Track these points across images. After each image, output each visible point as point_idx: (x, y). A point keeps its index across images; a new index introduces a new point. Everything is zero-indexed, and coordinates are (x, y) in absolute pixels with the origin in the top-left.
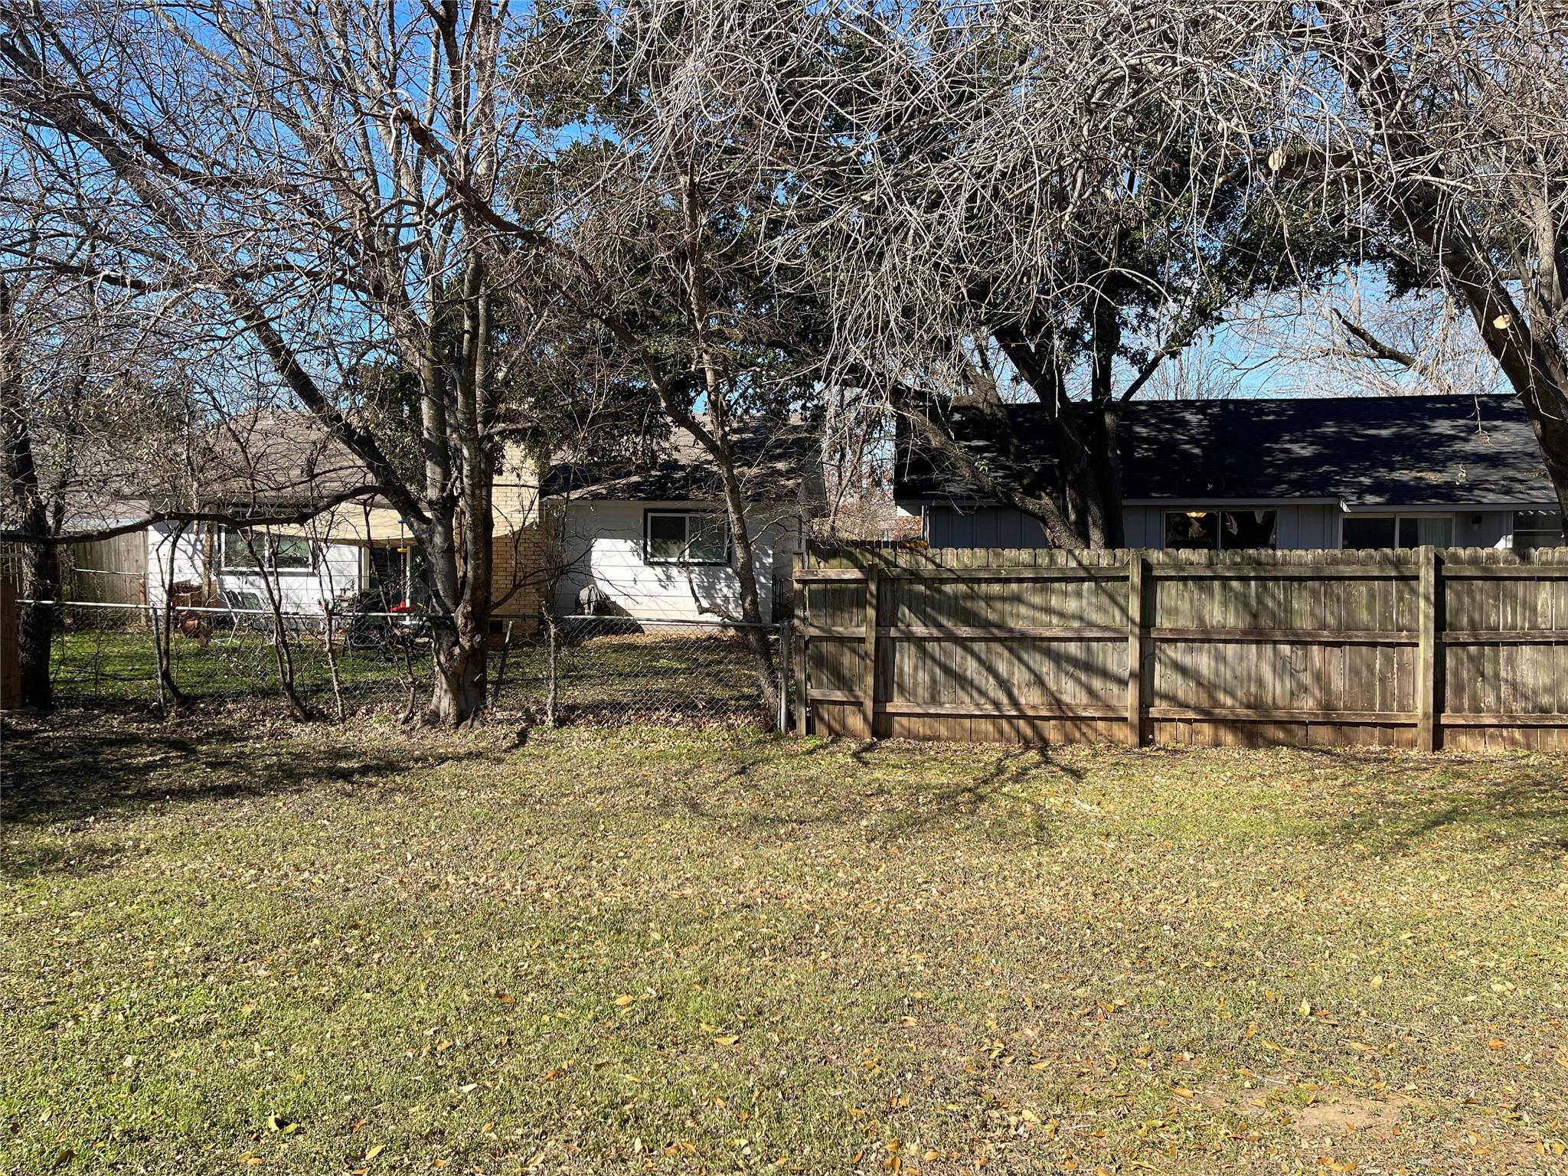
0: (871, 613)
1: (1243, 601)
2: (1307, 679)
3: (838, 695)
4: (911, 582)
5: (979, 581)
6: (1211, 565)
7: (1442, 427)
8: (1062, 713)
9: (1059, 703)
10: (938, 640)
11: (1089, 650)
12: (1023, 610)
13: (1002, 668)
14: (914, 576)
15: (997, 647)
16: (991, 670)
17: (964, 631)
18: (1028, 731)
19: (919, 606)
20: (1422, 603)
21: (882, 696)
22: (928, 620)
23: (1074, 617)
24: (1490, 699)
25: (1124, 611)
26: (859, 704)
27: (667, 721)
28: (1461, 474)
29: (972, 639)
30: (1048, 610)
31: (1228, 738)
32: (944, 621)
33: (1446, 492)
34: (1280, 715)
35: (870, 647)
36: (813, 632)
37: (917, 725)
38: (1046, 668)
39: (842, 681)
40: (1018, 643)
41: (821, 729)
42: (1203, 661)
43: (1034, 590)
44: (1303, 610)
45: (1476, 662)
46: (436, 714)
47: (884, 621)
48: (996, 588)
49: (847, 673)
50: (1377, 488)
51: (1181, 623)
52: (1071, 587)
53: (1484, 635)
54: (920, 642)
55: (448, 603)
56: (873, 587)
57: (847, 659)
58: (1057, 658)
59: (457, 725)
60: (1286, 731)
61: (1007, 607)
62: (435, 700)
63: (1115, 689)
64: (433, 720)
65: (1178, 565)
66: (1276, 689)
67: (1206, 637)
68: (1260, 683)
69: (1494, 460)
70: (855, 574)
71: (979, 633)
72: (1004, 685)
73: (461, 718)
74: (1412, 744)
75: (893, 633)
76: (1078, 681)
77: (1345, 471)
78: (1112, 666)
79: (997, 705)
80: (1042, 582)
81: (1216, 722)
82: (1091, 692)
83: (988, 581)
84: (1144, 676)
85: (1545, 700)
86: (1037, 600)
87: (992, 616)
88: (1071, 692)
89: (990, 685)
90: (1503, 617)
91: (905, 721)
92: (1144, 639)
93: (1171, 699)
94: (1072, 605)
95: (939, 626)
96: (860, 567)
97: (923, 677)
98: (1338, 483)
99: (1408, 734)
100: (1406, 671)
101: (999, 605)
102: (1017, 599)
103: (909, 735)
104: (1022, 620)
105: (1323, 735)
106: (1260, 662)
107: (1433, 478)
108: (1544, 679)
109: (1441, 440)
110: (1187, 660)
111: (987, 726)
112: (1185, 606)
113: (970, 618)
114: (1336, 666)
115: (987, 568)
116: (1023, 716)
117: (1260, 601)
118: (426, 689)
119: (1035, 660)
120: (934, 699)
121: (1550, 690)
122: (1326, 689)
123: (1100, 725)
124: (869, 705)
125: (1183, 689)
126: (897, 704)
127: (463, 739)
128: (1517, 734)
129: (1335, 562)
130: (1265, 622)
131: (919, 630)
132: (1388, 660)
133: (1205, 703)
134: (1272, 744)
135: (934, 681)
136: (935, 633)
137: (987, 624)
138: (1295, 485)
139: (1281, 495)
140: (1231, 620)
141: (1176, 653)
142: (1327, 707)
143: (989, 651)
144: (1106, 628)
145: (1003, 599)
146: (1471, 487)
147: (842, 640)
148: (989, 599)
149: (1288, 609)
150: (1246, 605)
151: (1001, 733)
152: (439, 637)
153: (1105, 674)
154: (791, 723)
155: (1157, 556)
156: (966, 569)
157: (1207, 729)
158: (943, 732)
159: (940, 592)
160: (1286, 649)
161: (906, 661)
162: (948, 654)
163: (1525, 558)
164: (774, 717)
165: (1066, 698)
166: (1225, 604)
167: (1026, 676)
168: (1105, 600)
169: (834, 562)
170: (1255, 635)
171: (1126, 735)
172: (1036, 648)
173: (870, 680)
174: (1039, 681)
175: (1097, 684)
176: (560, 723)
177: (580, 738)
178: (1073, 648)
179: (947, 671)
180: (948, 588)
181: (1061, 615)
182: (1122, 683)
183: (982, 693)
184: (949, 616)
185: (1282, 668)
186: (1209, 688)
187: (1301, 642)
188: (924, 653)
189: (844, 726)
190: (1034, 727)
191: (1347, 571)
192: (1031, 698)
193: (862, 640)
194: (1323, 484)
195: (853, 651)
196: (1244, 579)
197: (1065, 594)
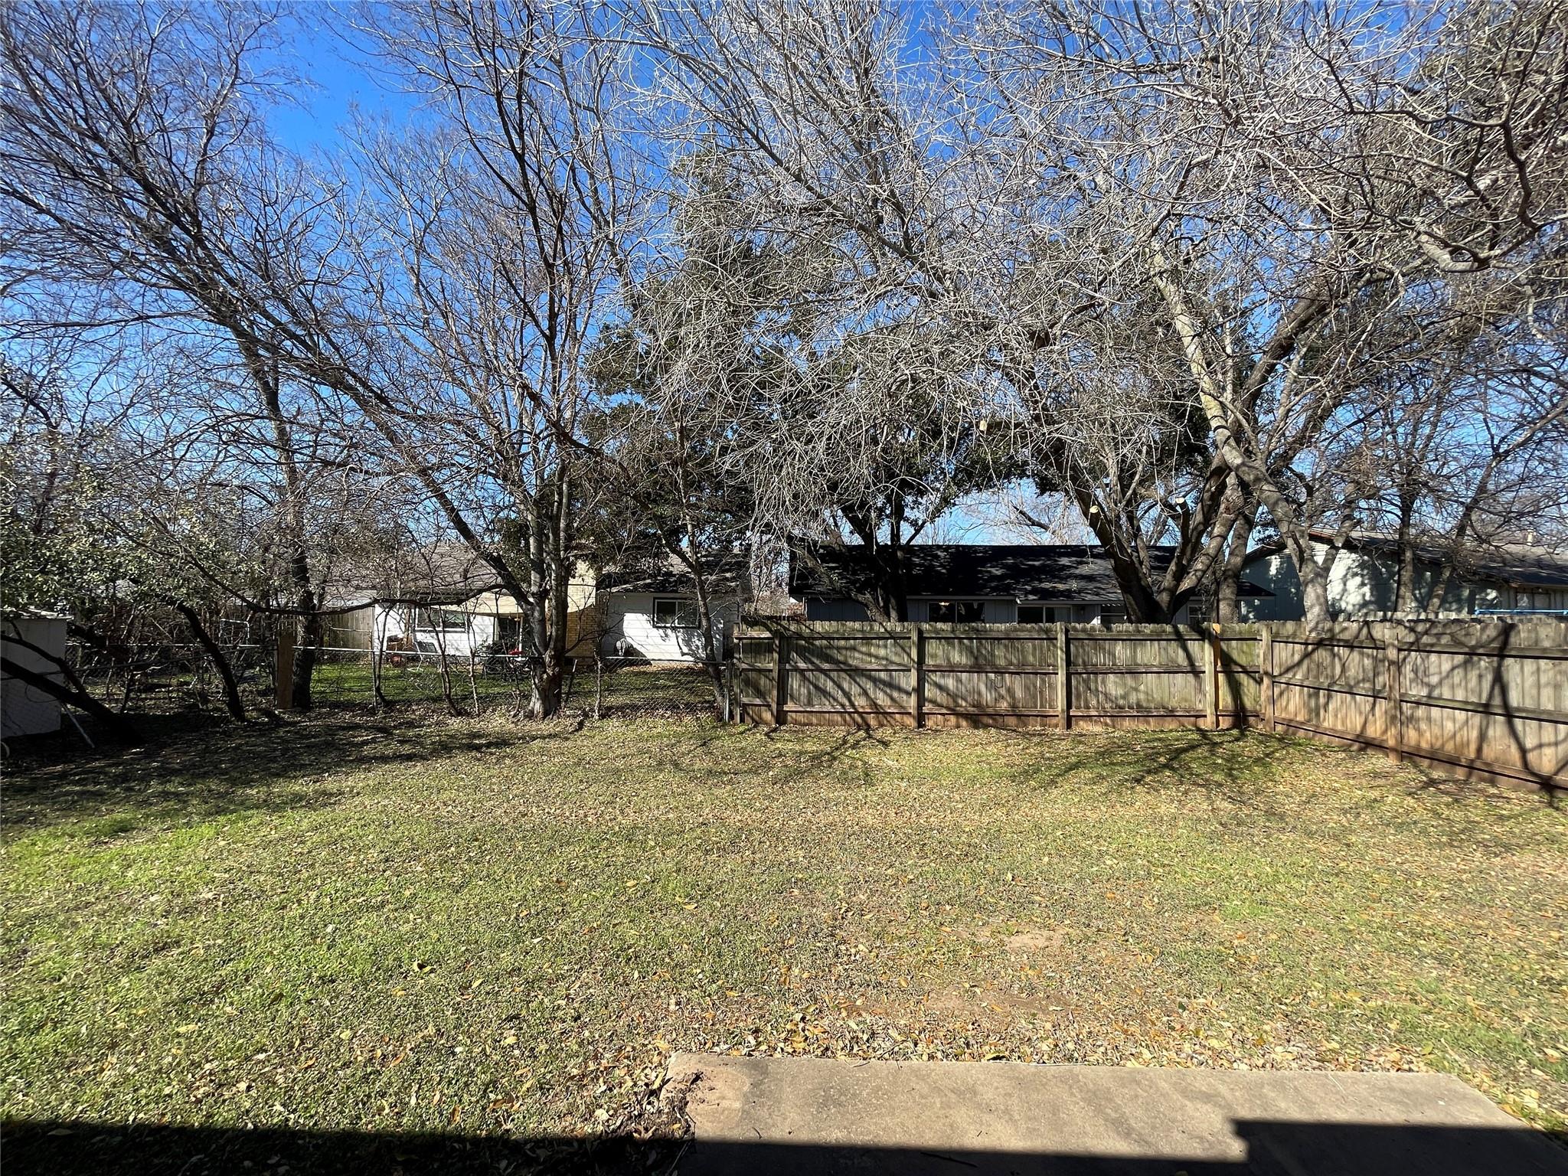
0: (776, 656)
1: (970, 650)
2: (1003, 691)
3: (758, 701)
4: (797, 639)
5: (833, 639)
6: (953, 631)
7: (1065, 561)
8: (877, 710)
9: (876, 704)
10: (812, 670)
11: (891, 676)
12: (857, 655)
13: (846, 686)
14: (799, 636)
15: (843, 675)
16: (840, 687)
17: (826, 666)
18: (859, 720)
19: (802, 653)
20: (1059, 652)
21: (781, 701)
22: (806, 660)
23: (883, 658)
24: (1094, 702)
25: (909, 655)
26: (769, 706)
27: (662, 716)
28: (1074, 585)
29: (830, 670)
30: (870, 655)
31: (964, 723)
32: (817, 662)
33: (1067, 594)
34: (990, 711)
35: (775, 674)
36: (744, 666)
37: (801, 718)
38: (869, 686)
39: (760, 693)
40: (855, 672)
41: (748, 719)
42: (950, 682)
43: (863, 644)
44: (1001, 655)
45: (1086, 682)
46: (532, 711)
47: (783, 660)
48: (842, 643)
49: (762, 689)
50: (1034, 591)
51: (938, 662)
52: (881, 642)
53: (1090, 669)
54: (802, 672)
55: (541, 650)
56: (777, 642)
57: (763, 681)
58: (875, 681)
59: (544, 718)
60: (994, 719)
61: (848, 653)
62: (532, 704)
63: (905, 697)
64: (530, 715)
65: (937, 631)
66: (988, 697)
67: (952, 669)
68: (979, 693)
69: (1090, 578)
70: (767, 634)
71: (833, 667)
72: (847, 695)
73: (546, 714)
74: (1056, 726)
75: (788, 666)
76: (885, 692)
77: (1018, 582)
78: (903, 685)
79: (843, 706)
80: (867, 640)
81: (958, 715)
82: (892, 699)
83: (838, 639)
84: (919, 690)
85: (1121, 702)
86: (864, 649)
87: (841, 658)
88: (882, 699)
89: (839, 695)
90: (1100, 659)
91: (794, 715)
92: (919, 670)
93: (933, 702)
94: (882, 652)
95: (812, 663)
96: (770, 631)
97: (803, 691)
98: (1014, 589)
99: (1054, 721)
100: (1052, 687)
101: (844, 652)
102: (854, 649)
103: (796, 722)
104: (856, 660)
105: (1012, 721)
106: (979, 683)
107: (1061, 587)
108: (1120, 692)
109: (1064, 567)
110: (942, 682)
111: (838, 718)
112: (940, 653)
113: (828, 659)
114: (1017, 685)
115: (837, 632)
116: (857, 712)
117: (978, 650)
118: (527, 697)
119: (863, 681)
120: (810, 703)
121: (1124, 697)
122: (1013, 697)
123: (897, 716)
124: (774, 706)
125: (941, 698)
126: (790, 706)
127: (547, 727)
128: (1108, 720)
129: (1016, 630)
130: (982, 661)
131: (802, 665)
132: (1043, 681)
133: (952, 705)
134: (986, 726)
135: (809, 693)
136: (810, 667)
137: (838, 662)
138: (994, 589)
139: (987, 594)
140: (964, 661)
141: (936, 678)
142: (1014, 706)
143: (839, 677)
144: (900, 665)
145: (846, 649)
146: (1079, 592)
147: (760, 671)
148: (838, 649)
149: (993, 655)
150: (972, 652)
151: (845, 721)
152: (535, 668)
153: (900, 689)
154: (732, 716)
155: (925, 626)
156: (827, 632)
157: (953, 719)
158: (814, 721)
159: (813, 644)
160: (992, 676)
161: (794, 683)
162: (818, 679)
163: (1109, 629)
164: (722, 713)
165: (879, 702)
166: (961, 652)
167: (859, 690)
168: (899, 649)
169: (756, 628)
170: (977, 668)
171: (911, 722)
172: (863, 675)
173: (775, 693)
174: (865, 693)
175: (895, 694)
176: (602, 717)
177: (614, 726)
178: (883, 675)
179: (816, 687)
180: (817, 643)
181: (877, 657)
182: (908, 694)
183: (835, 700)
184: (818, 657)
185: (992, 686)
186: (954, 697)
187: (1000, 672)
188: (804, 678)
189: (761, 718)
190: (862, 718)
191: (1022, 635)
192: (861, 702)
193: (771, 671)
194: (1007, 589)
195: (767, 677)
196: (970, 639)
197: (879, 646)
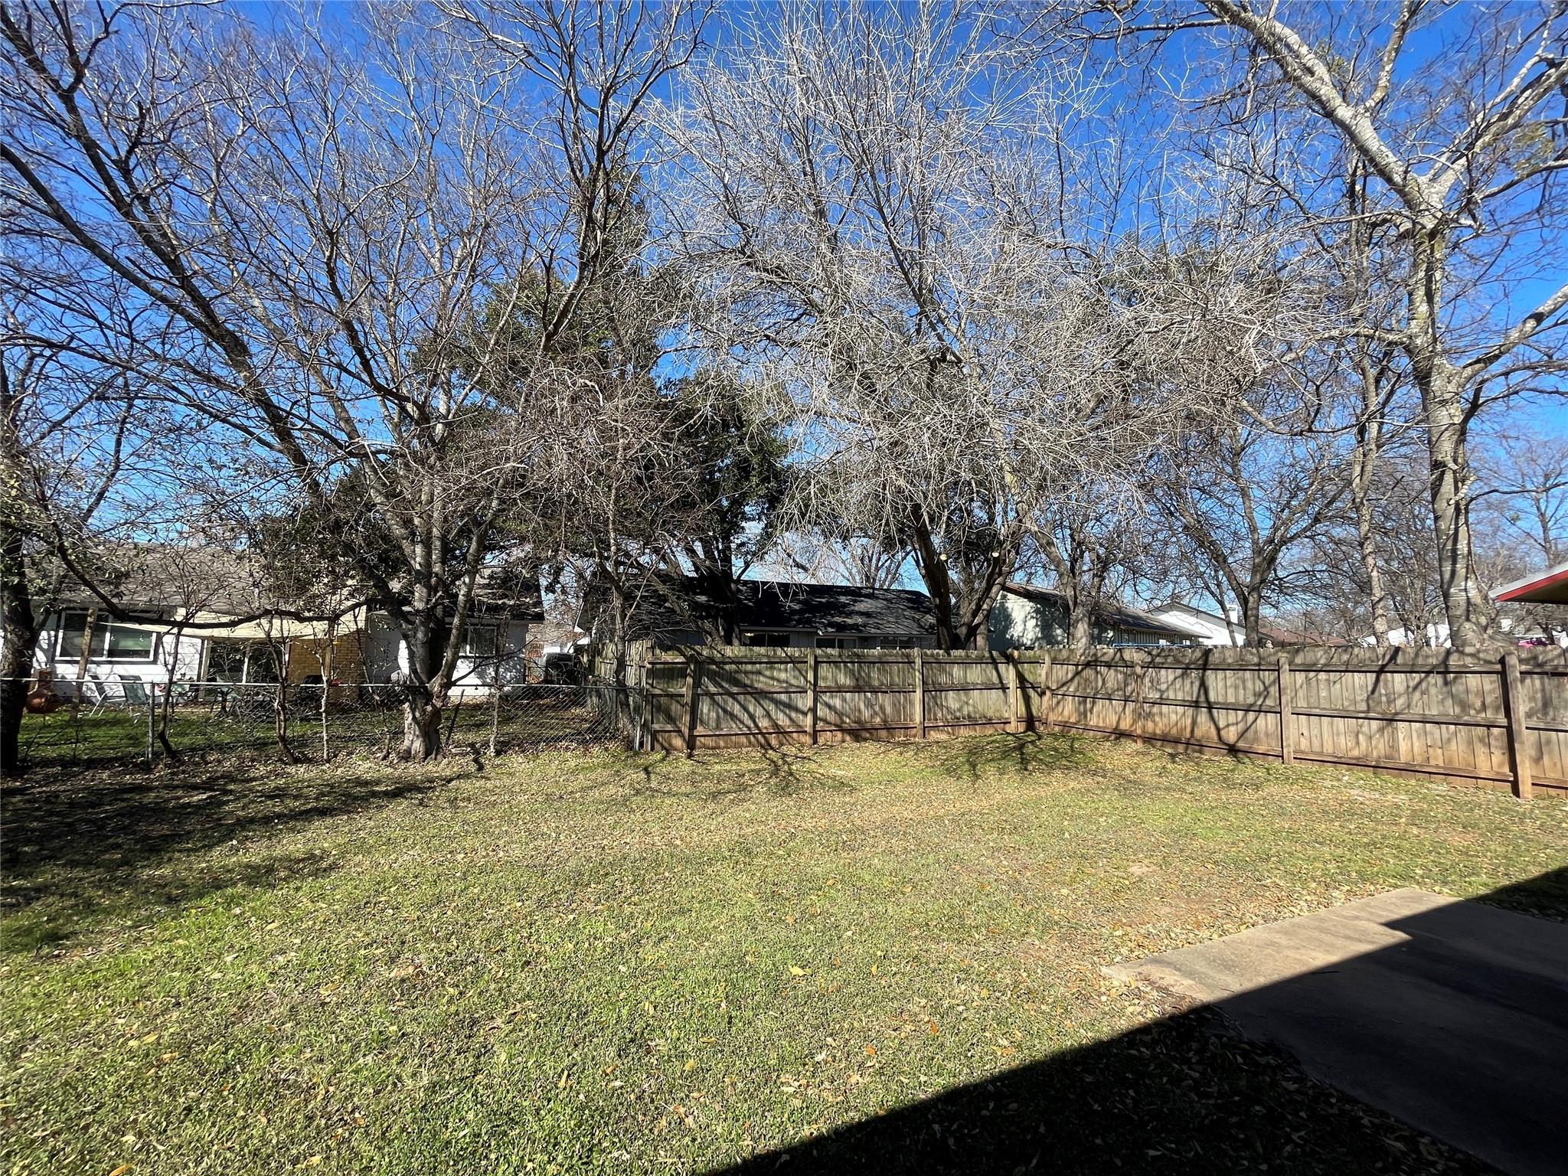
0: (689, 680)
1: (852, 672)
2: (877, 708)
3: (669, 727)
4: (709, 664)
5: (742, 663)
6: (840, 656)
8: (779, 731)
9: (777, 725)
10: (721, 694)
11: (790, 698)
12: (762, 678)
13: (751, 709)
14: (711, 660)
15: (749, 697)
16: (746, 709)
17: (735, 690)
18: (762, 741)
19: (713, 677)
20: (917, 674)
21: (692, 727)
22: (717, 684)
23: (784, 682)
24: (940, 715)
25: (805, 678)
26: (679, 731)
28: (860, 620)
29: (737, 694)
30: (773, 678)
31: (848, 738)
32: (726, 686)
33: (855, 627)
34: (868, 726)
35: (688, 699)
36: (657, 692)
37: (710, 742)
38: (771, 707)
39: (671, 719)
40: (761, 695)
41: (657, 746)
42: (837, 702)
43: (767, 668)
44: (875, 677)
45: (934, 698)
46: (408, 751)
47: (697, 684)
48: (749, 667)
49: (673, 714)
50: (831, 624)
51: (828, 684)
52: (783, 666)
53: (937, 688)
54: (711, 696)
55: (424, 679)
56: (692, 667)
57: (675, 708)
58: (777, 703)
59: (425, 758)
60: (871, 734)
61: (754, 677)
62: (407, 743)
63: (801, 716)
64: (407, 756)
65: (828, 656)
66: (866, 714)
67: (839, 690)
68: (860, 711)
70: (681, 659)
71: (741, 690)
72: (752, 717)
73: (427, 754)
74: (915, 736)
75: (699, 691)
76: (785, 713)
77: (815, 617)
78: (800, 705)
79: (749, 728)
80: (771, 663)
81: (843, 730)
82: (791, 719)
83: (746, 663)
84: (814, 710)
85: (958, 714)
86: (768, 673)
87: (748, 682)
88: (782, 720)
89: (745, 718)
90: (943, 679)
91: (702, 739)
92: (814, 691)
93: (825, 721)
94: (783, 676)
95: (722, 687)
96: (684, 656)
97: (713, 715)
98: (815, 622)
99: (914, 731)
100: (912, 704)
101: (750, 676)
102: (759, 673)
103: (705, 746)
104: (761, 683)
105: (883, 734)
106: (858, 701)
107: (849, 621)
108: (957, 706)
110: (831, 702)
111: (744, 740)
112: (830, 676)
113: (736, 683)
114: (886, 701)
115: (746, 656)
116: (761, 733)
117: (859, 673)
118: (398, 734)
119: (766, 703)
120: (718, 727)
121: (960, 710)
122: (884, 713)
123: (795, 735)
124: (686, 731)
125: (831, 717)
126: (700, 730)
128: (950, 729)
129: (886, 655)
130: (861, 683)
131: (713, 689)
132: (905, 698)
133: (838, 722)
134: (865, 740)
135: (718, 716)
136: (721, 691)
137: (745, 686)
138: (799, 622)
140: (848, 682)
141: (826, 698)
142: (885, 721)
143: (745, 699)
144: (798, 687)
145: (753, 673)
146: (865, 626)
147: (672, 696)
148: (746, 673)
149: (869, 677)
150: (854, 675)
151: (750, 742)
152: (414, 700)
153: (797, 710)
154: (641, 744)
155: (819, 652)
156: (737, 657)
157: (839, 735)
158: (722, 744)
159: (723, 669)
160: (869, 694)
161: (705, 707)
162: (726, 702)
163: (949, 655)
165: (780, 723)
166: (845, 675)
167: (763, 712)
168: (797, 673)
169: (670, 653)
170: (858, 689)
171: (808, 740)
172: (766, 697)
173: (688, 718)
174: (768, 715)
175: (793, 715)
176: (498, 753)
177: (516, 761)
178: (783, 697)
179: (725, 711)
180: (727, 667)
181: (778, 680)
182: (805, 714)
183: (742, 722)
184: (727, 681)
185: (869, 704)
186: (840, 714)
187: (874, 692)
188: (714, 702)
189: (670, 745)
190: (765, 738)
191: (891, 659)
192: (764, 723)
193: (683, 696)
194: (809, 622)
195: (678, 702)
196: (853, 663)
197: (780, 670)
